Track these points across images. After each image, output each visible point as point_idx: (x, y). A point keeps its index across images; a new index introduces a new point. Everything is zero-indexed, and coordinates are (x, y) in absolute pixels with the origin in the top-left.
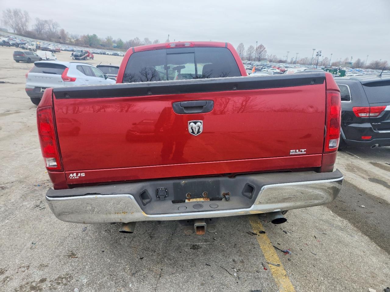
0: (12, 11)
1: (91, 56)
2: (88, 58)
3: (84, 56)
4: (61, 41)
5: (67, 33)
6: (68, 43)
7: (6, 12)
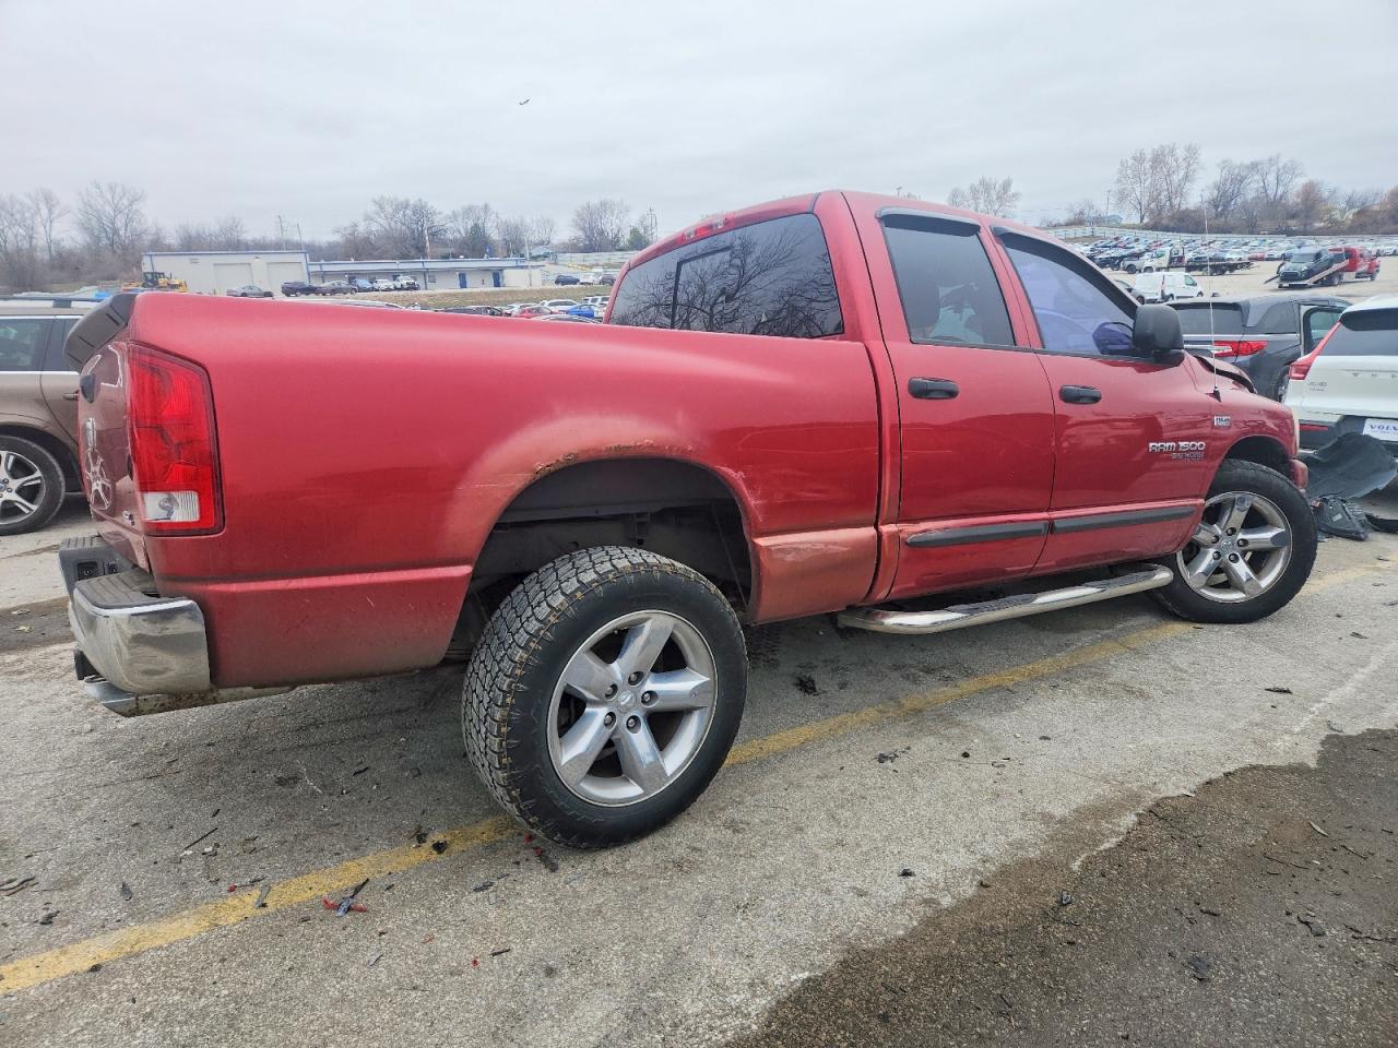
0: (1149, 156)
1: (1363, 268)
2: (1347, 276)
3: (1327, 272)
4: (1293, 224)
5: (1333, 192)
6: (1320, 228)
7: (1131, 162)
